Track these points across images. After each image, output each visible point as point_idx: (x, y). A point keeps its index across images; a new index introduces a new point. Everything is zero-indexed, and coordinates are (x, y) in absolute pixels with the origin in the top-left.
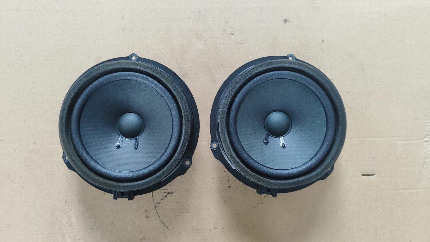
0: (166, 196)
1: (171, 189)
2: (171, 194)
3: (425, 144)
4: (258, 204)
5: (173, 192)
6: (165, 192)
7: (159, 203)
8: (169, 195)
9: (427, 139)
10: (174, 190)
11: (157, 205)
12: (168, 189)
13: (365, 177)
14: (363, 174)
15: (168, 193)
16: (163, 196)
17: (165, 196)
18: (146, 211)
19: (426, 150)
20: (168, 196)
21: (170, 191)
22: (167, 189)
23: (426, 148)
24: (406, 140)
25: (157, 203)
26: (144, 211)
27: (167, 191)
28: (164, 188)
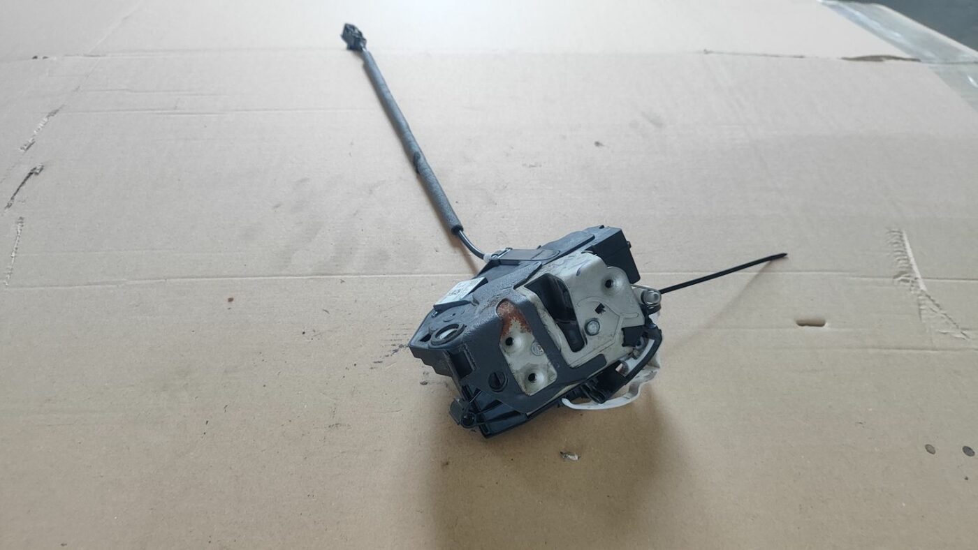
0: (396, 351)
3: (907, 284)
6: (394, 345)
7: (379, 362)
8: (402, 349)
9: (905, 278)
11: (374, 365)
13: (805, 327)
14: (799, 323)
15: (401, 346)
16: (390, 351)
17: (393, 351)
19: (912, 292)
20: (398, 352)
21: (404, 343)
22: (398, 340)
23: (910, 290)
24: (865, 277)
25: (375, 362)
28: (395, 337)
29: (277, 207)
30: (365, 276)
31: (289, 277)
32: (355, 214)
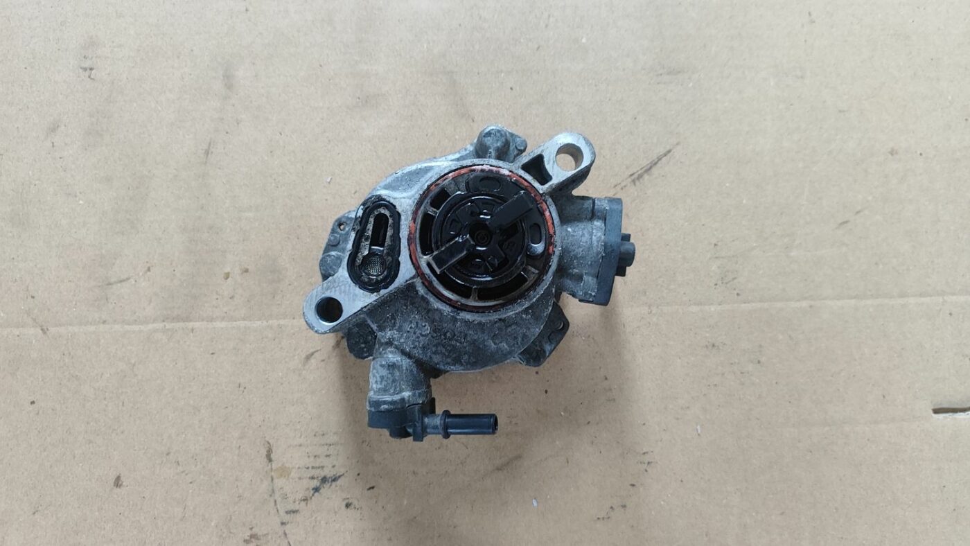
0: (316, 490)
1: (334, 466)
2: (334, 484)
4: (612, 508)
5: (339, 477)
6: (313, 478)
7: (293, 512)
8: (327, 485)
10: (342, 471)
11: (287, 518)
12: (323, 467)
13: (941, 416)
14: (936, 407)
15: (324, 480)
16: (308, 489)
17: (313, 489)
18: (252, 536)
20: (321, 491)
21: (328, 472)
22: (319, 468)
25: (288, 512)
26: (248, 538)
27: (322, 473)
28: (310, 462)
29: (54, 129)
30: (247, 323)
31: (117, 327)
32: (207, 153)
